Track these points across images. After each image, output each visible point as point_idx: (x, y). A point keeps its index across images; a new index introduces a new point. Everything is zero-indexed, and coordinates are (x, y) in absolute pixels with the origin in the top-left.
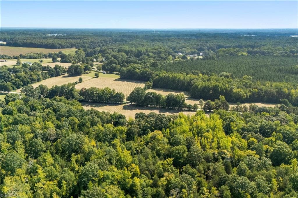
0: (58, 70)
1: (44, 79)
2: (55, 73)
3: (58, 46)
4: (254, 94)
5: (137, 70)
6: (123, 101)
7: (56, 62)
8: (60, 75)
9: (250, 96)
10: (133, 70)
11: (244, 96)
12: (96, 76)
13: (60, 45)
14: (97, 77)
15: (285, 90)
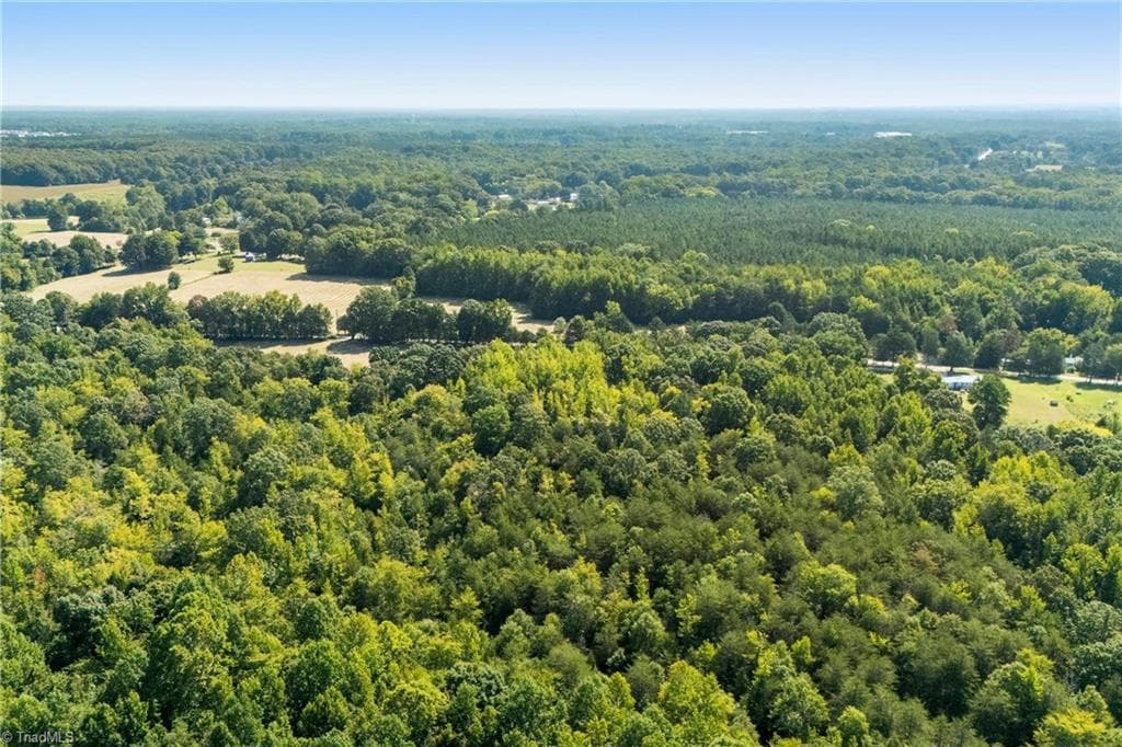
0: (87, 252)
1: (41, 283)
2: (76, 265)
3: (53, 174)
4: (705, 297)
5: (363, 245)
6: (326, 331)
7: (65, 230)
8: (95, 270)
9: (695, 304)
10: (349, 245)
11: (677, 304)
12: (222, 270)
13: (60, 170)
14: (227, 271)
15: (789, 283)
